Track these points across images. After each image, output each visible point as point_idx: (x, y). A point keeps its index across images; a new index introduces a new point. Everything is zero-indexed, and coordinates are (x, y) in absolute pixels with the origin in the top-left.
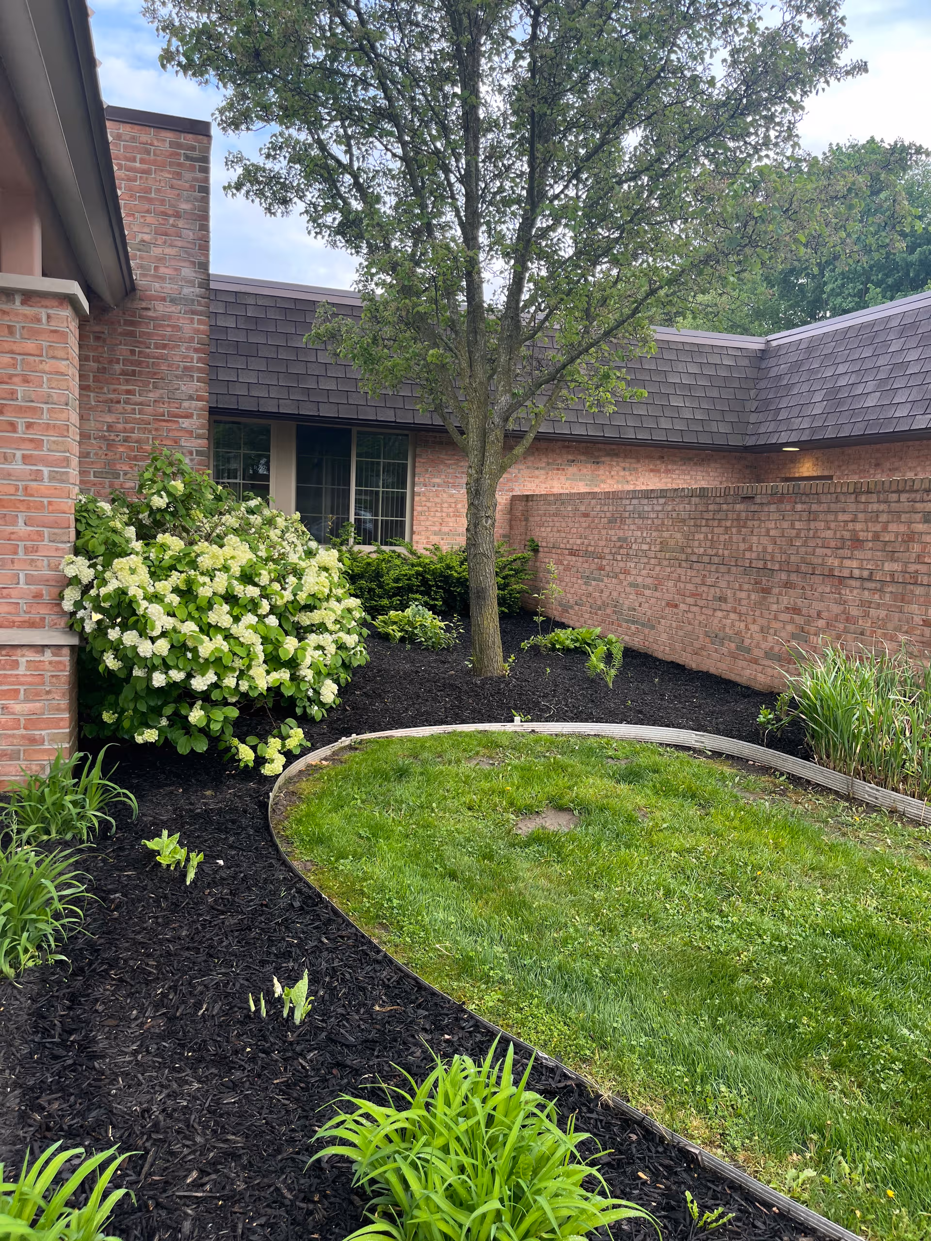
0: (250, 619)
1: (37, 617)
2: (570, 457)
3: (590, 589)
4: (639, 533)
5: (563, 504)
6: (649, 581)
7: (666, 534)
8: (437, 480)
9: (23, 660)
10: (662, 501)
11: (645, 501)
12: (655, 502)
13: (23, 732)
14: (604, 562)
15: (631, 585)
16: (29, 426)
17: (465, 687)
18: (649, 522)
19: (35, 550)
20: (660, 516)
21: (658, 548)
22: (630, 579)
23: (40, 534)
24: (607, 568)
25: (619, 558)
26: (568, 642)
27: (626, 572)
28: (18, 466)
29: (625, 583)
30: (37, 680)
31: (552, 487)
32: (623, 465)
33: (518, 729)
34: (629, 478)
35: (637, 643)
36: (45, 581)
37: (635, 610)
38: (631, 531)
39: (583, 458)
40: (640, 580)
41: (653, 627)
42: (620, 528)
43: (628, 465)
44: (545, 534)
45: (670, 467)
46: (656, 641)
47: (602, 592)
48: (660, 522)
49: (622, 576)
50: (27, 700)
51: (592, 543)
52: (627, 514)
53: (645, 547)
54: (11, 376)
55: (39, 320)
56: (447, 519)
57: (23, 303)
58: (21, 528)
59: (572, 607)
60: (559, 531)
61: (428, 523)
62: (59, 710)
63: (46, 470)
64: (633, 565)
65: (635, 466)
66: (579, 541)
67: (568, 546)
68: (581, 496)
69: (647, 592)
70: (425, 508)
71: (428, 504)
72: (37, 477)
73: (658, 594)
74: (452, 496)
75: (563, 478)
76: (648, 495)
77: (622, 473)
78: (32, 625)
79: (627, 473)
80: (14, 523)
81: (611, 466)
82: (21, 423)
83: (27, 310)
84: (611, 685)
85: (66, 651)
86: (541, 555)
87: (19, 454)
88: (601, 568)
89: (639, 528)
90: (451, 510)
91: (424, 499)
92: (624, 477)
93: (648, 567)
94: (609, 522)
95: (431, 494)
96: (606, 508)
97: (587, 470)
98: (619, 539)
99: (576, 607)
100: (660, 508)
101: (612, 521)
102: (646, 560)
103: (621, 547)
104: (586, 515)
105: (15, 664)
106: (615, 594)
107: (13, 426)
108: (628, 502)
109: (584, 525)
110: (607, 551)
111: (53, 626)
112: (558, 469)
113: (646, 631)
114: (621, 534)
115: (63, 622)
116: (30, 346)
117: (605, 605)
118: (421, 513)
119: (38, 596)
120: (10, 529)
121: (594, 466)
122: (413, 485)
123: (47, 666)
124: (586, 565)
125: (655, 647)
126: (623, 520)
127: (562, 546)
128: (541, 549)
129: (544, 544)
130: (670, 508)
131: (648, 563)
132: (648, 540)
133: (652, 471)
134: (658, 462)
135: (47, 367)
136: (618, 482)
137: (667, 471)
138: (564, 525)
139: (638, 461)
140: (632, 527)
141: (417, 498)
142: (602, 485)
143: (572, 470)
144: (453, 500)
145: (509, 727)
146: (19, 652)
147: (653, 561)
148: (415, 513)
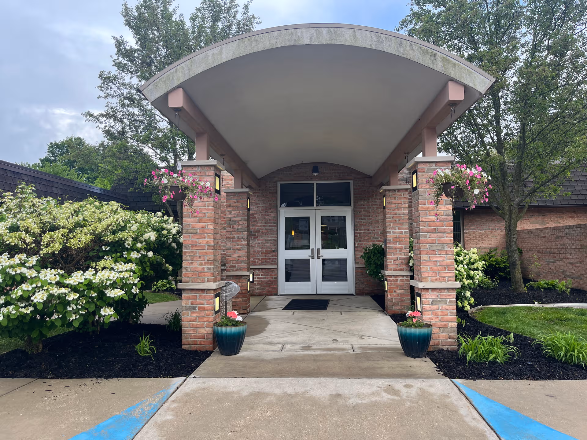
0: (461, 266)
1: (402, 268)
2: (531, 214)
3: (550, 266)
4: (570, 242)
5: (532, 233)
6: (577, 260)
7: (582, 241)
8: (474, 227)
9: (399, 279)
10: (579, 229)
11: (572, 230)
12: (576, 229)
13: (399, 298)
14: (555, 255)
15: (569, 263)
16: (399, 220)
17: (511, 296)
18: (574, 237)
19: (401, 251)
20: (579, 235)
21: (580, 247)
22: (568, 260)
23: (402, 247)
24: (557, 257)
25: (562, 252)
26: (545, 285)
27: (567, 258)
28: (397, 231)
29: (566, 262)
30: (402, 284)
31: (524, 227)
32: (556, 215)
33: (537, 306)
34: (560, 221)
35: (575, 286)
36: (404, 259)
37: (572, 273)
38: (566, 242)
39: (537, 214)
40: (573, 260)
41: (581, 279)
42: (561, 241)
43: (559, 216)
44: (525, 246)
45: (579, 215)
46: (583, 284)
47: (556, 267)
48: (579, 237)
49: (565, 260)
50: (400, 290)
51: (549, 248)
52: (564, 235)
53: (574, 247)
54: (395, 209)
55: (401, 195)
56: (478, 242)
57: (398, 192)
58: (398, 246)
59: (542, 274)
60: (532, 244)
61: (470, 244)
62: (408, 292)
63: (403, 231)
64: (569, 255)
65: (562, 216)
66: (542, 247)
67: (537, 250)
68: (541, 229)
69: (577, 265)
70: (469, 238)
71: (470, 237)
72: (401, 233)
73: (581, 265)
74: (480, 233)
75: (529, 223)
76: (572, 227)
77: (556, 219)
78: (401, 270)
79: (559, 219)
80: (397, 245)
81: (551, 217)
82: (397, 220)
83: (399, 193)
84: (569, 294)
85: (409, 277)
86: (524, 254)
87: (397, 227)
88: (554, 257)
89: (570, 240)
90: (480, 238)
91: (468, 235)
92: (557, 220)
93: (576, 255)
94: (556, 239)
95: (471, 233)
96: (553, 233)
97: (540, 219)
98: (561, 245)
99: (544, 274)
100: (578, 232)
101: (557, 238)
102: (575, 252)
103: (563, 248)
104: (545, 237)
105: (397, 280)
106: (562, 267)
107: (396, 221)
108: (563, 230)
109: (543, 241)
110: (557, 250)
111: (406, 270)
112: (526, 219)
113: (579, 280)
114: (562, 243)
115: (409, 269)
116: (399, 202)
117: (558, 272)
118: (467, 241)
119: (402, 262)
120: (395, 246)
121: (543, 217)
122: (463, 230)
123: (405, 281)
124: (547, 257)
125: (583, 286)
126: (562, 238)
127: (533, 250)
128: (523, 252)
129: (525, 250)
130: (583, 231)
131: (576, 253)
132: (575, 244)
133: (571, 217)
134: (573, 213)
135: (403, 206)
136: (554, 223)
137: (578, 217)
138: (534, 241)
139: (563, 214)
140: (567, 240)
141: (465, 235)
142: (547, 225)
143: (532, 219)
144: (480, 235)
145: (533, 305)
146: (398, 277)
147: (578, 253)
148: (465, 241)
